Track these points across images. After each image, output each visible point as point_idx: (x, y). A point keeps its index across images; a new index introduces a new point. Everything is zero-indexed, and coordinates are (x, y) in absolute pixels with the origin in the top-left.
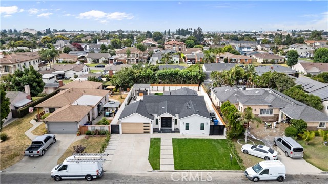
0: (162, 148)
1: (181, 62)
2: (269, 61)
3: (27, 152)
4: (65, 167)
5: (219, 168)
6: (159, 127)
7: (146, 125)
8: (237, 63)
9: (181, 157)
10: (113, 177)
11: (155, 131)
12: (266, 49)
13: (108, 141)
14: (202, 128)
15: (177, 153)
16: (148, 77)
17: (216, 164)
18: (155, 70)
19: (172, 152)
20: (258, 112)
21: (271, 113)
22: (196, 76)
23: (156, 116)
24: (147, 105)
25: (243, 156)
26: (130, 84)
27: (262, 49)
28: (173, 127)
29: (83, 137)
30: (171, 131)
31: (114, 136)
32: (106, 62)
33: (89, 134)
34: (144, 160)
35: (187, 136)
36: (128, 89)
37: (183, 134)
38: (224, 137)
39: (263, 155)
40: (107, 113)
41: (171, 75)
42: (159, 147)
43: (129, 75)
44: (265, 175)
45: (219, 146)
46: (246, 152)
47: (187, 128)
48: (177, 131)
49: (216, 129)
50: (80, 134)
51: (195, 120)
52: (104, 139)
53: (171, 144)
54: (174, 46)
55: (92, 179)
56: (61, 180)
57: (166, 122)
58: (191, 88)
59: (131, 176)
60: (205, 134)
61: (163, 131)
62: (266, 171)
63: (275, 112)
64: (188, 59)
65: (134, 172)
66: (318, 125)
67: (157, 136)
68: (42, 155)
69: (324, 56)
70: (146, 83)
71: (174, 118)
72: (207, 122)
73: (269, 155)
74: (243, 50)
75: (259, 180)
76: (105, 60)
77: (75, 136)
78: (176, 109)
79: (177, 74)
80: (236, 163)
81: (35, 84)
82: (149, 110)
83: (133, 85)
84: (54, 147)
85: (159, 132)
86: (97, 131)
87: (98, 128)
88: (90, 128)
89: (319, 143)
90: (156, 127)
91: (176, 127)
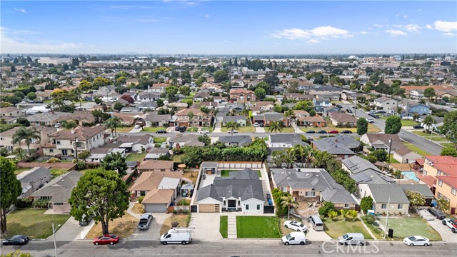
0: (228, 223)
1: (248, 124)
2: (344, 124)
3: (140, 226)
4: (169, 236)
5: (266, 237)
6: (227, 207)
7: (217, 206)
8: (309, 125)
9: (242, 229)
10: (198, 242)
11: (224, 210)
12: (352, 98)
13: (190, 218)
14: (258, 208)
15: (239, 227)
16: (215, 155)
17: (265, 234)
18: (221, 148)
19: (236, 226)
20: (304, 194)
21: (314, 195)
22: (259, 155)
23: (224, 199)
24: (217, 188)
25: (283, 229)
26: (199, 162)
27: (347, 100)
28: (237, 207)
29: (171, 214)
30: (235, 210)
31: (193, 214)
32: (166, 126)
33: (175, 213)
34: (217, 231)
35: (247, 215)
36: (197, 166)
37: (244, 213)
38: (274, 215)
39: (296, 228)
40: (184, 194)
41: (236, 153)
42: (227, 223)
43: (197, 153)
44: (292, 241)
45: (269, 222)
46: (286, 226)
47: (247, 208)
48: (240, 210)
49: (268, 209)
50: (168, 213)
51: (253, 202)
52: (186, 216)
53: (235, 220)
54: (242, 95)
55: (186, 244)
56: (167, 244)
57: (232, 203)
58: (255, 165)
59: (209, 242)
60: (261, 213)
61: (229, 210)
62: (293, 238)
63: (317, 194)
64: (256, 121)
65: (211, 240)
66: (343, 206)
67: (225, 214)
68: (148, 229)
69: (394, 125)
70: (213, 160)
71: (237, 200)
72: (262, 203)
73: (300, 228)
74: (321, 104)
75: (289, 244)
76: (165, 122)
77: (165, 214)
78: (239, 193)
79: (242, 152)
80: (278, 234)
81: (122, 168)
82: (218, 193)
83: (201, 163)
84: (153, 223)
85: (227, 211)
86: (181, 210)
87: (182, 208)
88: (176, 208)
89: (340, 220)
90: (224, 207)
91: (239, 207)
